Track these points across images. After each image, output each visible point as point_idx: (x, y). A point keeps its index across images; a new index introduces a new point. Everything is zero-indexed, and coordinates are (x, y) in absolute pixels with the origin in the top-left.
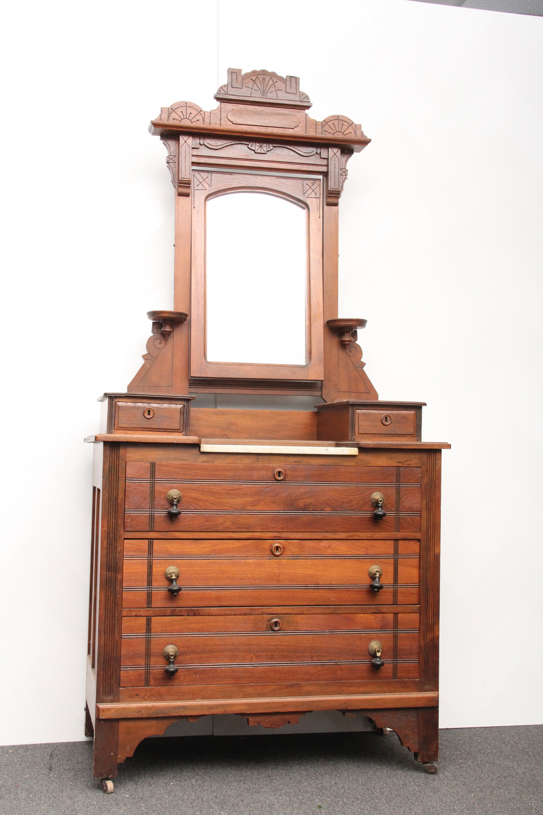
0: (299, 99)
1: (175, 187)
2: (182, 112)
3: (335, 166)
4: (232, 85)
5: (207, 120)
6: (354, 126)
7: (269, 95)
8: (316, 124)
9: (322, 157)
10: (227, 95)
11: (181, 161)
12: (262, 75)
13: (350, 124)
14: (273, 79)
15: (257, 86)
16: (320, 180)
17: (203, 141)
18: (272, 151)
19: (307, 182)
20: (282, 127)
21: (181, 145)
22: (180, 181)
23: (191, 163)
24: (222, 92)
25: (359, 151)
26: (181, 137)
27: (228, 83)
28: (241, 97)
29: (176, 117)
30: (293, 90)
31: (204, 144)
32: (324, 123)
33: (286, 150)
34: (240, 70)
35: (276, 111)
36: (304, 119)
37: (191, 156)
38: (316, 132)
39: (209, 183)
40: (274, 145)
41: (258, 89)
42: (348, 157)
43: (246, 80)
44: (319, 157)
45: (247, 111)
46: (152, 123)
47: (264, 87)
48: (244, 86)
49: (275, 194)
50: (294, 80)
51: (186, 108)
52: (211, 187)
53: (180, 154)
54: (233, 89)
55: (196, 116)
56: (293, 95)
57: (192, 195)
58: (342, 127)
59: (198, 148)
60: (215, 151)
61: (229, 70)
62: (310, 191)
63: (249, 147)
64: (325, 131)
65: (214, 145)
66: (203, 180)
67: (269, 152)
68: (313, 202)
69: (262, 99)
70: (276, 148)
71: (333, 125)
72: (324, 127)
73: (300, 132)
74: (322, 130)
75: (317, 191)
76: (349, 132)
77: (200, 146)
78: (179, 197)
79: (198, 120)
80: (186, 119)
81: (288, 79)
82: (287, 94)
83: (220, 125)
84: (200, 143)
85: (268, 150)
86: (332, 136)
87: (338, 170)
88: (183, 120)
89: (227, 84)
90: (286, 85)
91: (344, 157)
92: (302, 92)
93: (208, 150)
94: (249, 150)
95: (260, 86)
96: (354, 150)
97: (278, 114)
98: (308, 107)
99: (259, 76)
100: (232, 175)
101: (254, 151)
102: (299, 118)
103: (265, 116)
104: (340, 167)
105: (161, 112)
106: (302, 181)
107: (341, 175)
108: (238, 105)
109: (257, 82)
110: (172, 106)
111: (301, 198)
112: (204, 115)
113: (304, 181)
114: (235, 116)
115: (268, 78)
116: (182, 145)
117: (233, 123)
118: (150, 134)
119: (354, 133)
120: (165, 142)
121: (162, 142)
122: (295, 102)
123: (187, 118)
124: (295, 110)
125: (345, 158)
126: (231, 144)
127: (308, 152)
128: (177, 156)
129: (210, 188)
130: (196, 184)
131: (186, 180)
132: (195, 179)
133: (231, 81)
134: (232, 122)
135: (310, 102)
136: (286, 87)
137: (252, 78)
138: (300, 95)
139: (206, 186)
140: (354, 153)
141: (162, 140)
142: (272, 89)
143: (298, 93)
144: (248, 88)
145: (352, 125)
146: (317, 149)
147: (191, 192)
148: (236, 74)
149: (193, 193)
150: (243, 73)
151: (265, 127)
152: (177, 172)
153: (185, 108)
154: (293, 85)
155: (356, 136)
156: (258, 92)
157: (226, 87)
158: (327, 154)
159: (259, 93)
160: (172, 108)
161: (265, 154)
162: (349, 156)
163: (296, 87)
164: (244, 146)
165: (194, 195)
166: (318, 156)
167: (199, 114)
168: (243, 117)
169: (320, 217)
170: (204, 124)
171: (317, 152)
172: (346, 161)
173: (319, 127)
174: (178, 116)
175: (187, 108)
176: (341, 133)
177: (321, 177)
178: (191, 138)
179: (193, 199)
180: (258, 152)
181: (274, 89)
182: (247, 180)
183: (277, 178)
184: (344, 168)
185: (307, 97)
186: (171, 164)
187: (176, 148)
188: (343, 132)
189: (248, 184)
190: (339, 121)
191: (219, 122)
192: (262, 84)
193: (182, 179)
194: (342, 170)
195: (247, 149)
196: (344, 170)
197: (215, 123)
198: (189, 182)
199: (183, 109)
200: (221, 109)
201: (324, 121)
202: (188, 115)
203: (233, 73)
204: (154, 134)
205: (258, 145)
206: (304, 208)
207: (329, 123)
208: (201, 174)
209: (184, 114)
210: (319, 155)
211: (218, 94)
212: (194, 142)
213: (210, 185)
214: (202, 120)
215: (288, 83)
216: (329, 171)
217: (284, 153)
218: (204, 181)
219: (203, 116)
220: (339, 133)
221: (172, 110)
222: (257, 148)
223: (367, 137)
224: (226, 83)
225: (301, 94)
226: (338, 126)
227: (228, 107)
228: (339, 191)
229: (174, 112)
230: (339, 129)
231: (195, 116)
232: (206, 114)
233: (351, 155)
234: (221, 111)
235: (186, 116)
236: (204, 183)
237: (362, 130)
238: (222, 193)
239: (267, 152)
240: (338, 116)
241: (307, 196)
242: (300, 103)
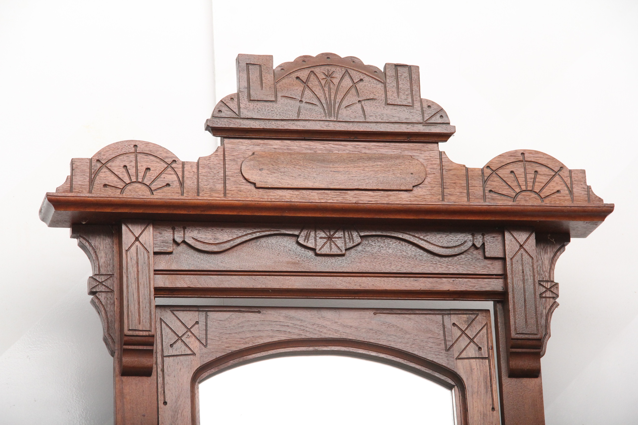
0: (420, 119)
1: (112, 354)
2: (125, 166)
3: (523, 276)
4: (249, 95)
5: (190, 183)
6: (567, 174)
7: (344, 114)
8: (467, 176)
9: (487, 255)
10: (238, 120)
11: (127, 287)
12: (323, 68)
13: (556, 169)
14: (352, 73)
15: (312, 95)
16: (488, 311)
17: (181, 234)
18: (360, 248)
19: (454, 319)
20: (380, 188)
21: (125, 247)
22: (126, 338)
23: (152, 290)
24: (226, 113)
25: (584, 235)
26: (124, 228)
27: (239, 91)
28: (273, 122)
29: (112, 180)
30: (403, 97)
31: (184, 242)
32: (489, 171)
33: (394, 244)
34: (270, 58)
35: (364, 151)
36: (435, 166)
37: (152, 273)
38: (468, 194)
39: (202, 336)
40: (362, 234)
41: (315, 101)
42: (555, 250)
43: (284, 81)
44: (481, 257)
45: (290, 154)
46: (50, 200)
47: (330, 96)
48: (279, 95)
49: (373, 354)
50: (406, 74)
51: (136, 157)
52: (205, 346)
53: (124, 271)
54: (252, 105)
55: (163, 176)
56: (405, 108)
57: (159, 370)
58: (535, 178)
59: (171, 253)
60: (213, 256)
61: (240, 59)
62: (464, 341)
63: (301, 240)
64: (491, 191)
65: (211, 242)
66: (185, 330)
67: (352, 251)
68: (472, 370)
69: (327, 123)
70: (371, 241)
71: (512, 175)
72: (489, 182)
73: (429, 197)
74: (484, 190)
75: (481, 339)
76: (555, 191)
77: (175, 247)
78: (125, 378)
79: (168, 185)
80: (137, 185)
81: (391, 72)
82: (391, 107)
83: (225, 194)
84: (174, 241)
85: (348, 247)
86: (511, 203)
87: (532, 287)
88: (129, 187)
89: (238, 94)
90: (385, 87)
91: (546, 252)
92: (427, 101)
93: (197, 254)
94: (299, 248)
95: (320, 94)
96: (572, 233)
97: (370, 158)
98: (445, 137)
99: (317, 70)
100: (259, 312)
101: (313, 250)
102: (422, 164)
103: (336, 165)
104: (537, 278)
105: (72, 169)
106: (440, 317)
107: (541, 297)
108: (266, 141)
109: (313, 82)
110: (99, 153)
111: (442, 360)
112: (183, 172)
113: (446, 317)
114: (261, 170)
115: (338, 73)
116: (130, 248)
117: (258, 185)
118: (44, 225)
119: (567, 192)
120: (84, 242)
121: (75, 241)
122: (409, 126)
123: (140, 180)
124: (411, 145)
125: (550, 255)
126: (254, 236)
127: (450, 245)
128: (116, 275)
129: (204, 350)
130: (167, 342)
131: (141, 333)
132: (166, 330)
133: (246, 84)
134: (254, 184)
135: (449, 123)
136: (386, 91)
137: (298, 74)
138: (422, 108)
139: (195, 345)
140: (572, 239)
141: (77, 238)
142: (352, 98)
143: (417, 105)
144: (289, 101)
145: (561, 173)
146: (473, 235)
147: (156, 363)
148: (258, 67)
149: (160, 366)
150: (276, 64)
151: (338, 192)
152: (117, 317)
153: (132, 157)
154: (404, 85)
155: (573, 200)
156: (316, 108)
157: (236, 100)
158: (501, 248)
159: (319, 109)
160: (100, 158)
161: (343, 255)
162: (558, 247)
163: (412, 91)
164: (286, 239)
165: (163, 370)
166: (477, 254)
167: (169, 169)
168: (282, 170)
169: (493, 409)
170: (182, 194)
171: (474, 245)
172: (553, 261)
173: (477, 184)
174: (116, 179)
175: (139, 156)
176: (533, 195)
177: (489, 305)
178: (151, 229)
179: (160, 380)
180: (323, 253)
181: (357, 99)
182: (298, 323)
183: (375, 314)
184: (547, 278)
185: (440, 112)
186: (102, 297)
187: (113, 256)
188: (537, 191)
189: (301, 332)
190: (527, 164)
191: (220, 186)
192: (326, 89)
193: (131, 333)
194: (544, 284)
195: (296, 246)
196: (548, 285)
197: (212, 190)
198: (150, 339)
199: (129, 161)
200: (224, 155)
201: (488, 167)
202: (141, 175)
203: (250, 67)
204: (54, 224)
205: (323, 234)
206: (450, 387)
207: (501, 172)
208: (180, 314)
209: (132, 171)
210: (481, 252)
211: (215, 120)
212: (160, 238)
213: (204, 342)
214: (177, 184)
215: (391, 82)
216: (510, 290)
217: (390, 251)
218: (189, 333)
219: (180, 174)
220: (529, 193)
221: (99, 165)
222: (320, 242)
223: (601, 200)
224: (235, 91)
225: (425, 105)
226: (526, 177)
227: (241, 147)
228: (539, 340)
229: (104, 170)
230: (526, 185)
231: (161, 174)
232: (187, 168)
233: (562, 247)
234: (224, 159)
235: (137, 176)
236: (188, 337)
237: (588, 184)
238: (236, 361)
239: (348, 252)
240: (524, 152)
241: (456, 356)
242: (424, 127)
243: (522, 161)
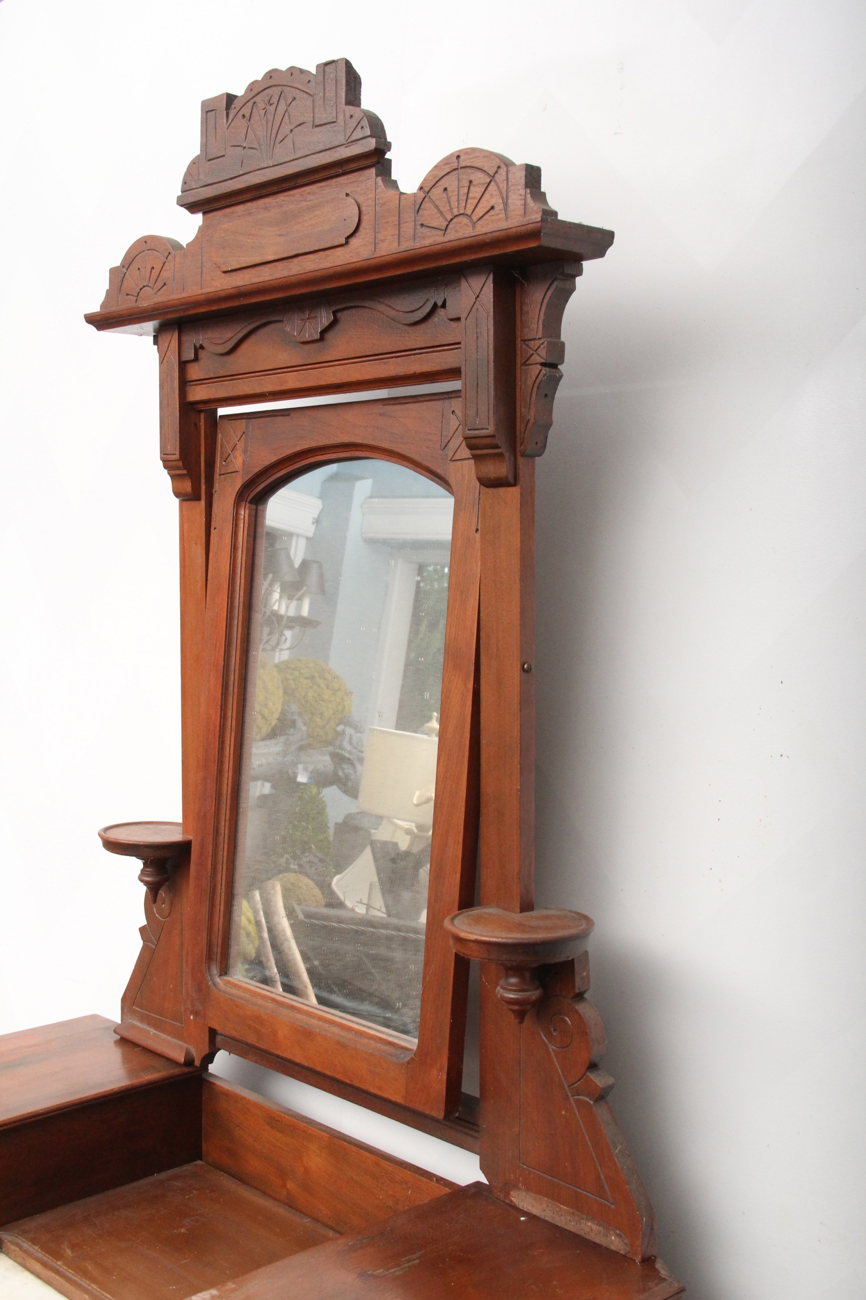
0: (342, 139)
2: (139, 269)
4: (207, 154)
5: (178, 278)
6: (504, 176)
7: (278, 154)
8: (399, 208)
9: (449, 315)
12: (263, 93)
13: (494, 170)
14: (287, 91)
15: (253, 135)
17: (200, 336)
19: (454, 404)
24: (190, 183)
26: (160, 337)
28: (223, 184)
30: (328, 111)
31: (202, 345)
32: (422, 195)
36: (370, 202)
37: (177, 387)
38: (399, 235)
40: (333, 309)
41: (255, 144)
43: (232, 124)
46: (89, 321)
47: (267, 131)
48: (228, 145)
51: (146, 256)
54: (208, 165)
55: (162, 273)
56: (329, 127)
57: (214, 491)
58: (468, 193)
60: (226, 358)
62: (460, 436)
63: (285, 327)
64: (422, 225)
65: (218, 342)
66: (235, 443)
68: (463, 475)
69: (263, 172)
71: (445, 195)
72: (421, 212)
73: (363, 249)
74: (416, 226)
76: (489, 207)
79: (165, 284)
80: (146, 289)
82: (317, 130)
83: (202, 286)
84: (195, 345)
85: (322, 329)
86: (442, 239)
88: (141, 294)
93: (215, 357)
95: (259, 131)
99: (258, 99)
100: (288, 415)
101: (296, 337)
102: (357, 203)
106: (440, 403)
107: (527, 365)
109: (254, 118)
112: (174, 265)
113: (446, 403)
114: (224, 248)
115: (275, 97)
116: (163, 360)
119: (502, 206)
122: (333, 153)
123: (148, 283)
125: (538, 297)
127: (415, 307)
130: (222, 458)
131: (171, 458)
132: (222, 444)
133: (205, 140)
136: (314, 107)
137: (244, 110)
138: (345, 121)
139: (240, 460)
141: (156, 344)
142: (284, 130)
143: (341, 118)
144: (236, 150)
145: (497, 177)
146: (436, 290)
148: (214, 113)
149: (215, 487)
153: (143, 256)
154: (331, 91)
155: (507, 218)
157: (197, 164)
160: (124, 263)
161: (321, 340)
165: (217, 491)
167: (166, 264)
168: (240, 244)
169: (477, 531)
170: (173, 293)
171: (436, 304)
173: (409, 217)
175: (148, 253)
176: (465, 220)
178: (176, 334)
179: (214, 503)
181: (289, 128)
184: (535, 335)
188: (470, 212)
189: (319, 437)
190: (462, 172)
191: (199, 277)
192: (264, 123)
193: (166, 457)
194: (531, 344)
196: (535, 345)
197: (194, 282)
200: (203, 236)
201: (422, 188)
202: (148, 276)
203: (209, 115)
205: (301, 316)
207: (434, 193)
208: (233, 424)
209: (143, 273)
215: (319, 92)
216: (463, 366)
218: (237, 446)
219: (173, 269)
220: (461, 218)
221: (124, 271)
222: (299, 327)
226: (459, 194)
227: (215, 222)
228: (492, 436)
229: (127, 275)
230: (458, 207)
231: (160, 271)
232: (177, 259)
234: (203, 242)
235: (146, 278)
236: (236, 451)
237: (544, 190)
240: (459, 154)
241: (449, 458)
242: (348, 149)
243: (457, 169)
